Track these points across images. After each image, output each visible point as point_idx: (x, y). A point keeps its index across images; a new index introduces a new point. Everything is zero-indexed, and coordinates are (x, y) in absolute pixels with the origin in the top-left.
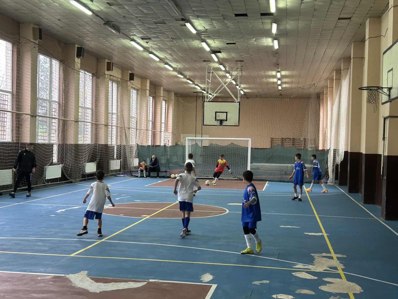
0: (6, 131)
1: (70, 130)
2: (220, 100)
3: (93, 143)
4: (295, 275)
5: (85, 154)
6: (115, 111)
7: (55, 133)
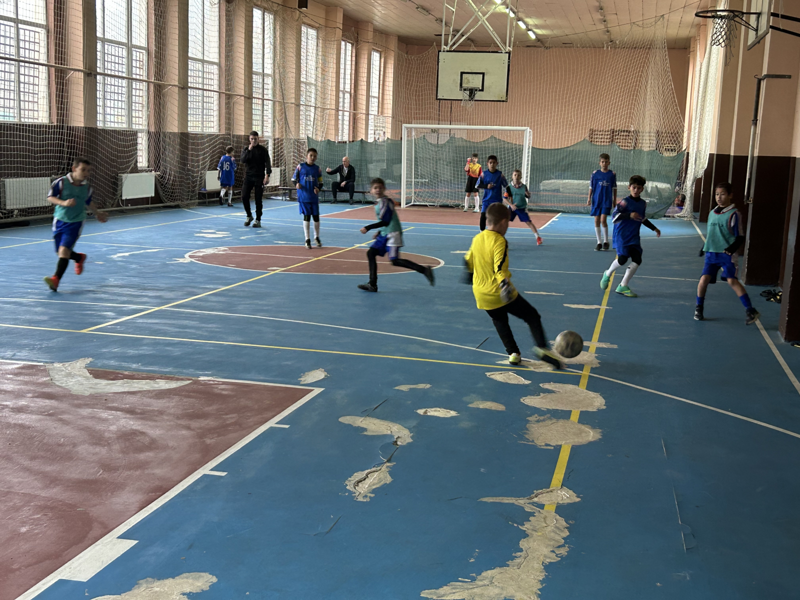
0: (37, 102)
1: (169, 105)
2: (473, 48)
3: (223, 132)
4: (492, 377)
5: (204, 154)
6: (269, 70)
7: (142, 111)
